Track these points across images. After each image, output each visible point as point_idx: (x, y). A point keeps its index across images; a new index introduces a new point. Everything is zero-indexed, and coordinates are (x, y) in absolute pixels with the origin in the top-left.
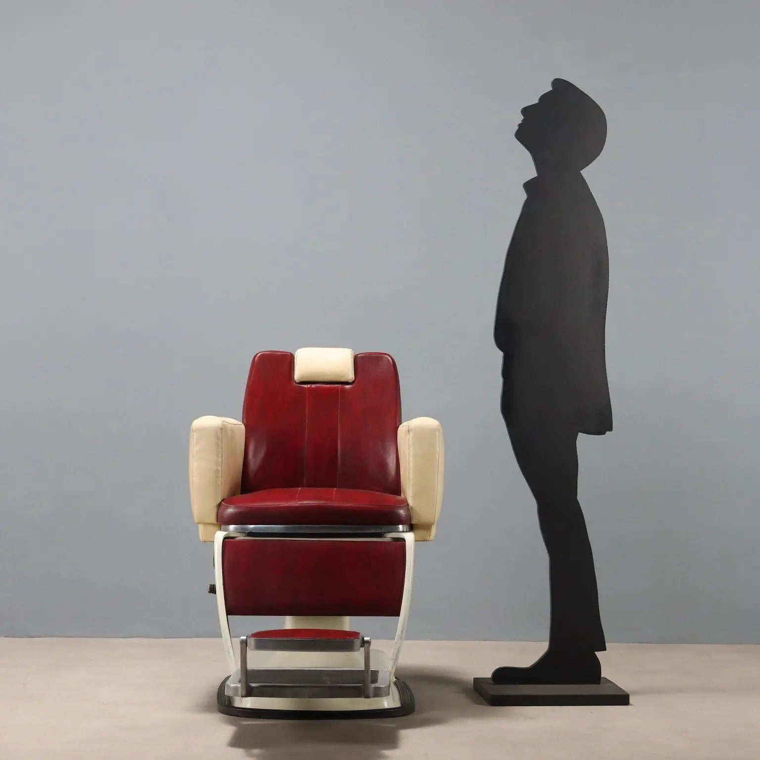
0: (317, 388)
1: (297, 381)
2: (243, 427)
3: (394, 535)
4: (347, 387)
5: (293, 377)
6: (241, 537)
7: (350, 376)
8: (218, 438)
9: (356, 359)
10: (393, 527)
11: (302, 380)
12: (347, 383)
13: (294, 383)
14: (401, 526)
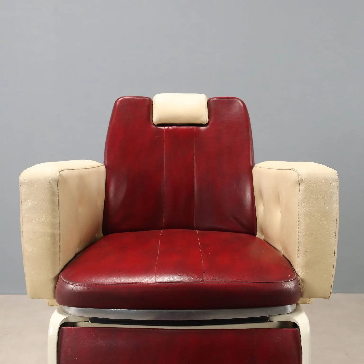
0: (174, 130)
1: (155, 124)
2: (103, 168)
3: (283, 318)
4: (203, 128)
5: (151, 120)
6: (83, 324)
7: (205, 118)
8: (53, 194)
9: (209, 102)
10: (282, 308)
11: (160, 122)
12: (201, 125)
13: (153, 126)
14: (289, 307)
